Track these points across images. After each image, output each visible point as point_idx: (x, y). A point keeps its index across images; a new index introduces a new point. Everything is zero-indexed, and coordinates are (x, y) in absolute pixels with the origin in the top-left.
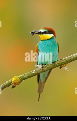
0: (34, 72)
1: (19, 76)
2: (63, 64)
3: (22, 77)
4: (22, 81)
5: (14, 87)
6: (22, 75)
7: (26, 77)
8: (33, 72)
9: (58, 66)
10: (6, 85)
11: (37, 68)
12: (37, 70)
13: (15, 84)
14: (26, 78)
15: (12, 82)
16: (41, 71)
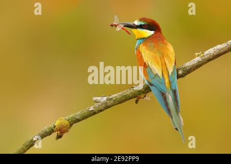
0: (92, 109)
1: (67, 118)
2: (139, 94)
3: (72, 118)
4: (72, 124)
5: (59, 137)
6: (72, 115)
7: (79, 118)
8: (90, 109)
9: (131, 98)
10: (46, 132)
11: (96, 102)
12: (96, 105)
13: (60, 130)
14: (78, 120)
15: (55, 127)
16: (104, 106)
